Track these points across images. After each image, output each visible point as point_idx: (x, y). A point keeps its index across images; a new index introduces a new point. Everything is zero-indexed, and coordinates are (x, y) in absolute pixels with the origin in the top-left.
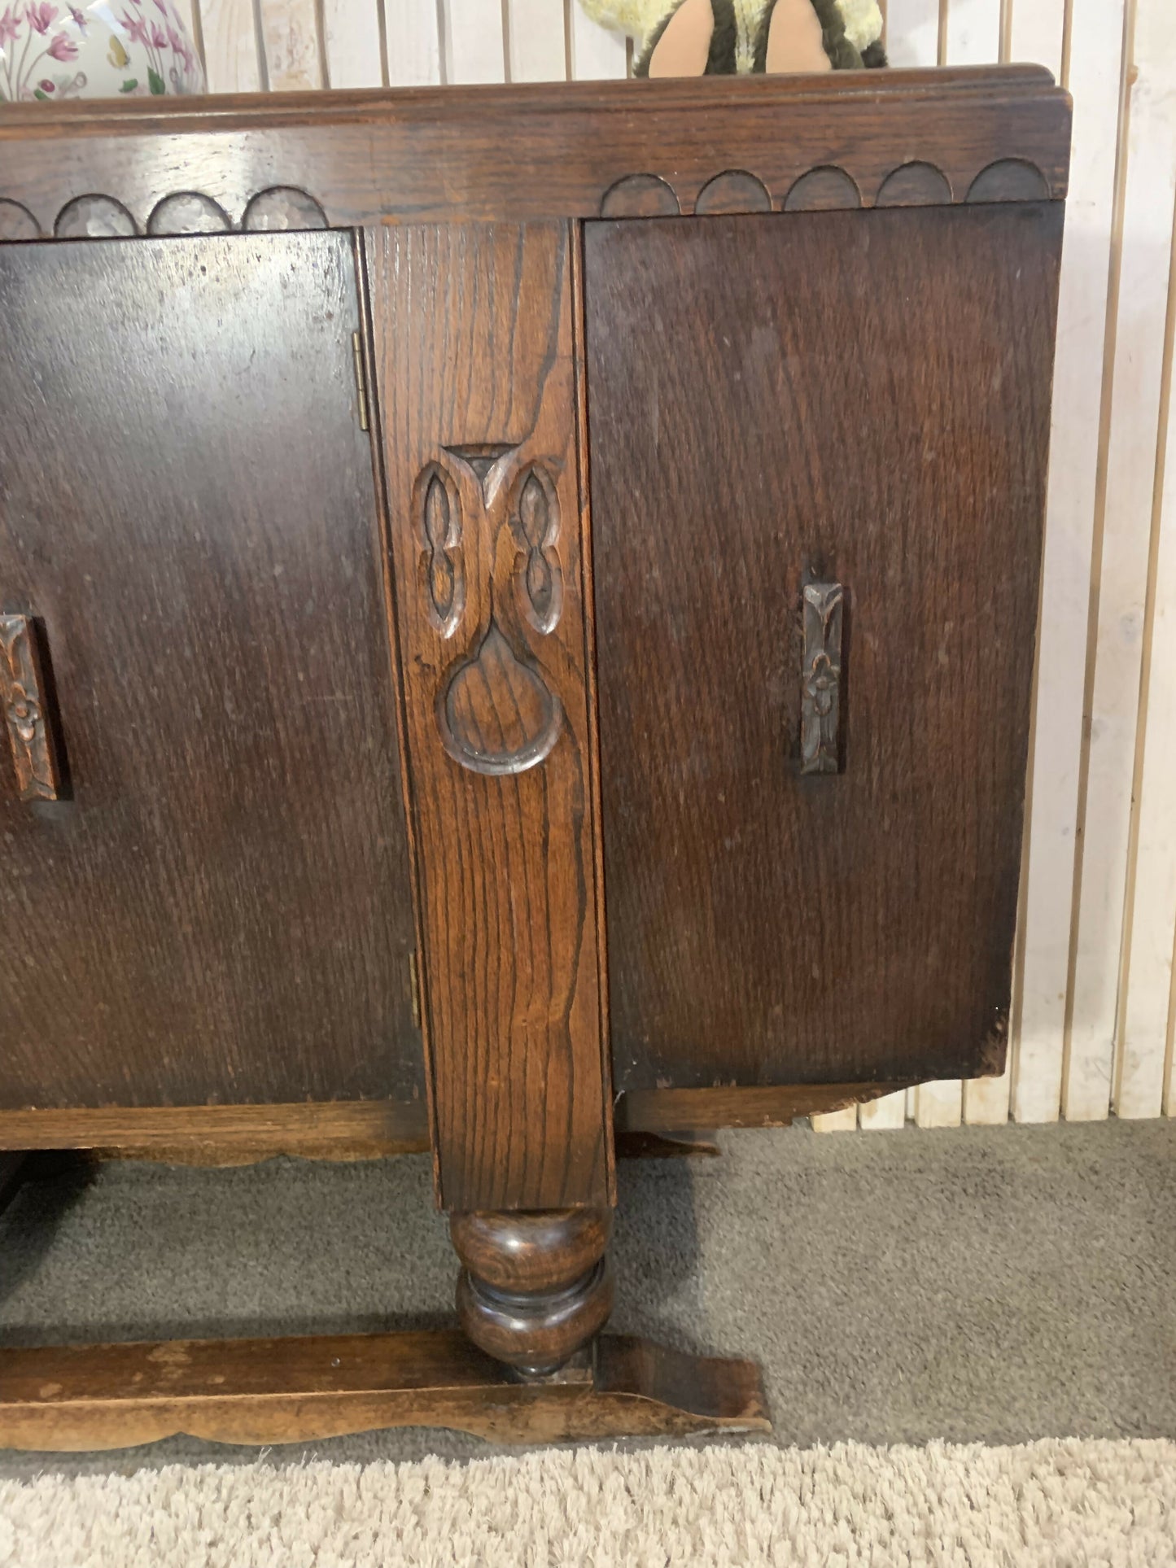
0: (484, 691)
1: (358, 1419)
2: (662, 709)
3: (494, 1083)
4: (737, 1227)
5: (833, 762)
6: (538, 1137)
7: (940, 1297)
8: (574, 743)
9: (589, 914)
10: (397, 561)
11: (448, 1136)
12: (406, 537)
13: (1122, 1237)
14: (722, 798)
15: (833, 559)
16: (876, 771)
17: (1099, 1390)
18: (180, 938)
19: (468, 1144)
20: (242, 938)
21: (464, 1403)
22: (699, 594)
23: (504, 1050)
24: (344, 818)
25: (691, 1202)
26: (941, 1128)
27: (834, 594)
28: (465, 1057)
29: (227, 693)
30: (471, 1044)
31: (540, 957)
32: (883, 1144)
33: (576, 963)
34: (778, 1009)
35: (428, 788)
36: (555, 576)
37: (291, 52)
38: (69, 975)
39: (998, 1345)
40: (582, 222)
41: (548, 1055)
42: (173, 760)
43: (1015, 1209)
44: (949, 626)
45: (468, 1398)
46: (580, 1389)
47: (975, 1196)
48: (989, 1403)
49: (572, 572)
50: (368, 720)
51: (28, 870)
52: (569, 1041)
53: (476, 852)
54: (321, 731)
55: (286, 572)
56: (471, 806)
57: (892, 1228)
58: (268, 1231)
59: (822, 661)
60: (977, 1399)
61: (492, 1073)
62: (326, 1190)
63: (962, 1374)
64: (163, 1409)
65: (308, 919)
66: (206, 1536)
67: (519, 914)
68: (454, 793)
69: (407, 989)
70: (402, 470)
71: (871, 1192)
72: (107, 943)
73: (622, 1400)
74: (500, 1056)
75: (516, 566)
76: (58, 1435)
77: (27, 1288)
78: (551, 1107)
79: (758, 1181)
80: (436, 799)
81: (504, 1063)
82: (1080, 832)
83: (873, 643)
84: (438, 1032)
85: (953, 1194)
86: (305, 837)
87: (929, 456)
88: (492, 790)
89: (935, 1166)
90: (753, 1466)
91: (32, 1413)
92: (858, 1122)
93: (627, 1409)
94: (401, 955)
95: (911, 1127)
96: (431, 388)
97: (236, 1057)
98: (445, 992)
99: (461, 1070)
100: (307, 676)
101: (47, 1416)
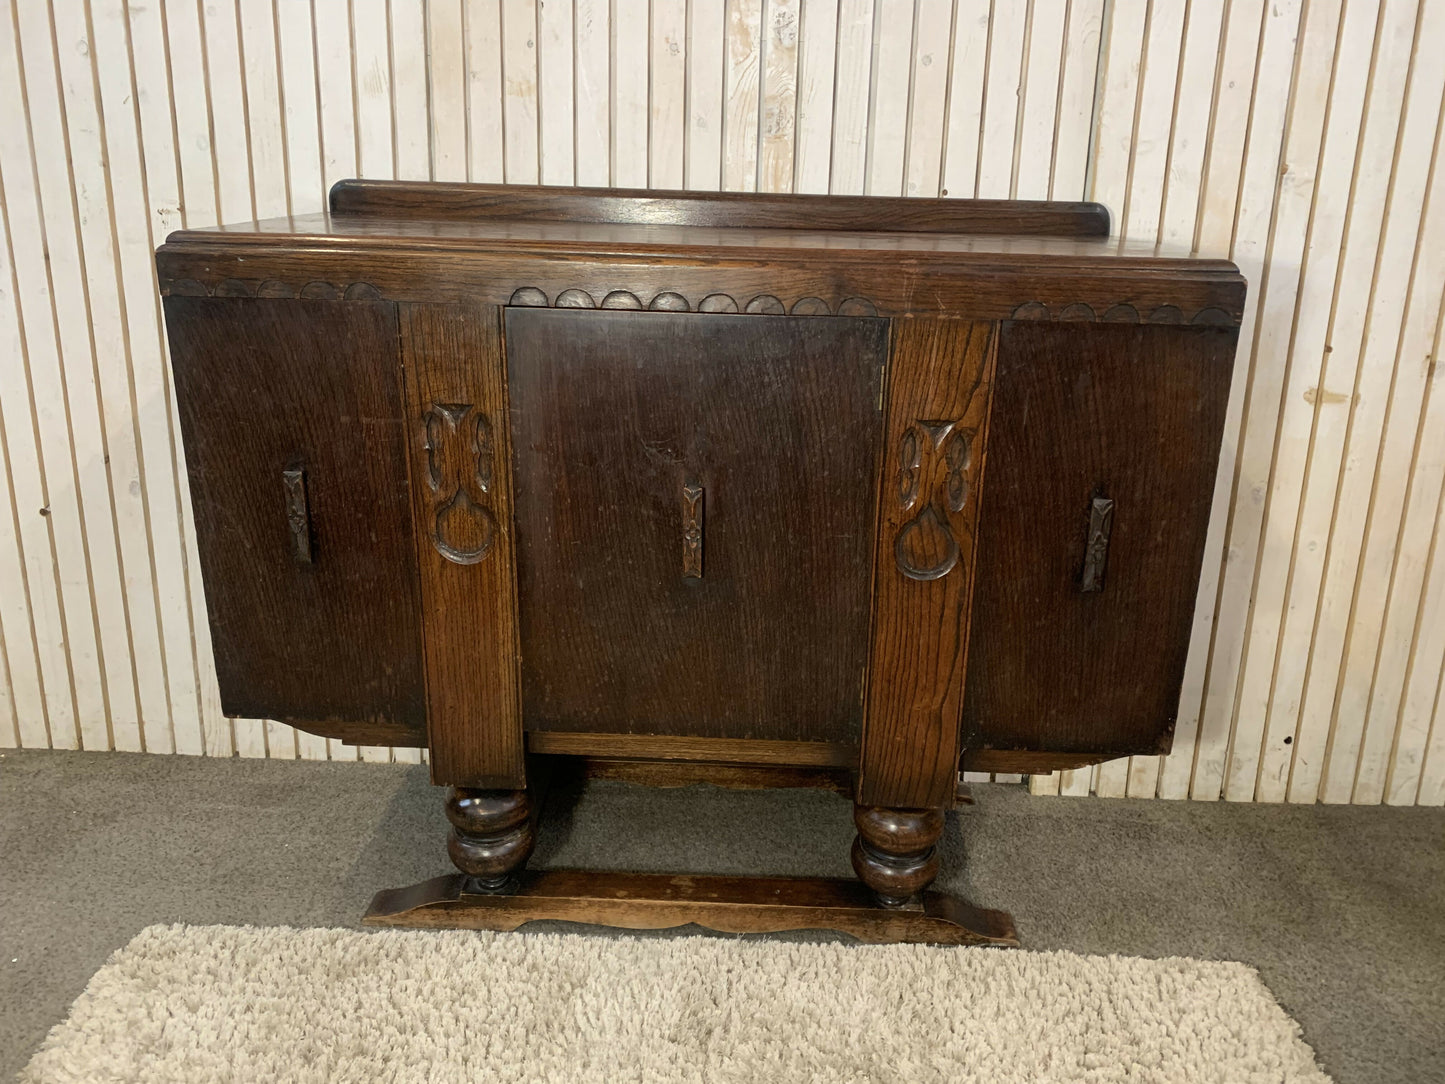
0: (920, 538)
1: (794, 921)
2: (1011, 553)
3: (898, 739)
4: (988, 845)
5: (1099, 587)
6: (918, 769)
7: (1113, 890)
8: (964, 567)
9: (960, 654)
10: (886, 473)
11: (870, 764)
12: (893, 461)
13: (1223, 866)
14: (1037, 600)
15: (1108, 486)
16: (1119, 593)
17: (1205, 941)
18: (746, 651)
19: (880, 770)
20: (777, 652)
21: (851, 917)
22: (1037, 497)
23: (906, 722)
24: (839, 596)
25: (958, 829)
26: (1111, 798)
27: (1108, 505)
28: (885, 724)
29: (791, 530)
30: (889, 717)
31: (931, 675)
32: (1076, 805)
33: (950, 680)
34: (1053, 712)
35: (885, 585)
36: (965, 484)
37: (778, 124)
38: (684, 666)
39: (1148, 916)
40: (1002, 321)
41: (929, 725)
42: (757, 562)
43: (1159, 847)
44: (1164, 523)
45: (852, 915)
46: (917, 914)
47: (1134, 838)
48: (1142, 943)
49: (974, 483)
50: (859, 548)
51: (674, 611)
52: (941, 719)
53: (905, 619)
54: (834, 551)
55: (830, 475)
56: (905, 595)
57: (1083, 852)
58: (702, 826)
59: (1100, 537)
60: (1135, 940)
61: (898, 734)
62: (731, 806)
63: (1126, 928)
64: (686, 908)
65: (813, 646)
66: (724, 968)
67: (923, 652)
68: (897, 589)
69: (859, 685)
70: (896, 428)
71: (1070, 831)
72: (707, 651)
73: (939, 922)
74: (904, 725)
75: (946, 478)
76: (626, 918)
77: (566, 848)
78: (927, 753)
79: (999, 819)
80: (888, 589)
81: (905, 728)
82: (1215, 618)
83: (1124, 528)
84: (872, 709)
85: (1121, 835)
86: (817, 604)
87: (1162, 440)
88: (918, 588)
89: (1109, 819)
90: (1014, 958)
91: (614, 905)
92: (1059, 792)
93: (941, 928)
94: (858, 667)
95: (1093, 797)
96: (916, 393)
97: (764, 714)
98: (879, 688)
99: (881, 730)
100: (832, 525)
101: (622, 907)
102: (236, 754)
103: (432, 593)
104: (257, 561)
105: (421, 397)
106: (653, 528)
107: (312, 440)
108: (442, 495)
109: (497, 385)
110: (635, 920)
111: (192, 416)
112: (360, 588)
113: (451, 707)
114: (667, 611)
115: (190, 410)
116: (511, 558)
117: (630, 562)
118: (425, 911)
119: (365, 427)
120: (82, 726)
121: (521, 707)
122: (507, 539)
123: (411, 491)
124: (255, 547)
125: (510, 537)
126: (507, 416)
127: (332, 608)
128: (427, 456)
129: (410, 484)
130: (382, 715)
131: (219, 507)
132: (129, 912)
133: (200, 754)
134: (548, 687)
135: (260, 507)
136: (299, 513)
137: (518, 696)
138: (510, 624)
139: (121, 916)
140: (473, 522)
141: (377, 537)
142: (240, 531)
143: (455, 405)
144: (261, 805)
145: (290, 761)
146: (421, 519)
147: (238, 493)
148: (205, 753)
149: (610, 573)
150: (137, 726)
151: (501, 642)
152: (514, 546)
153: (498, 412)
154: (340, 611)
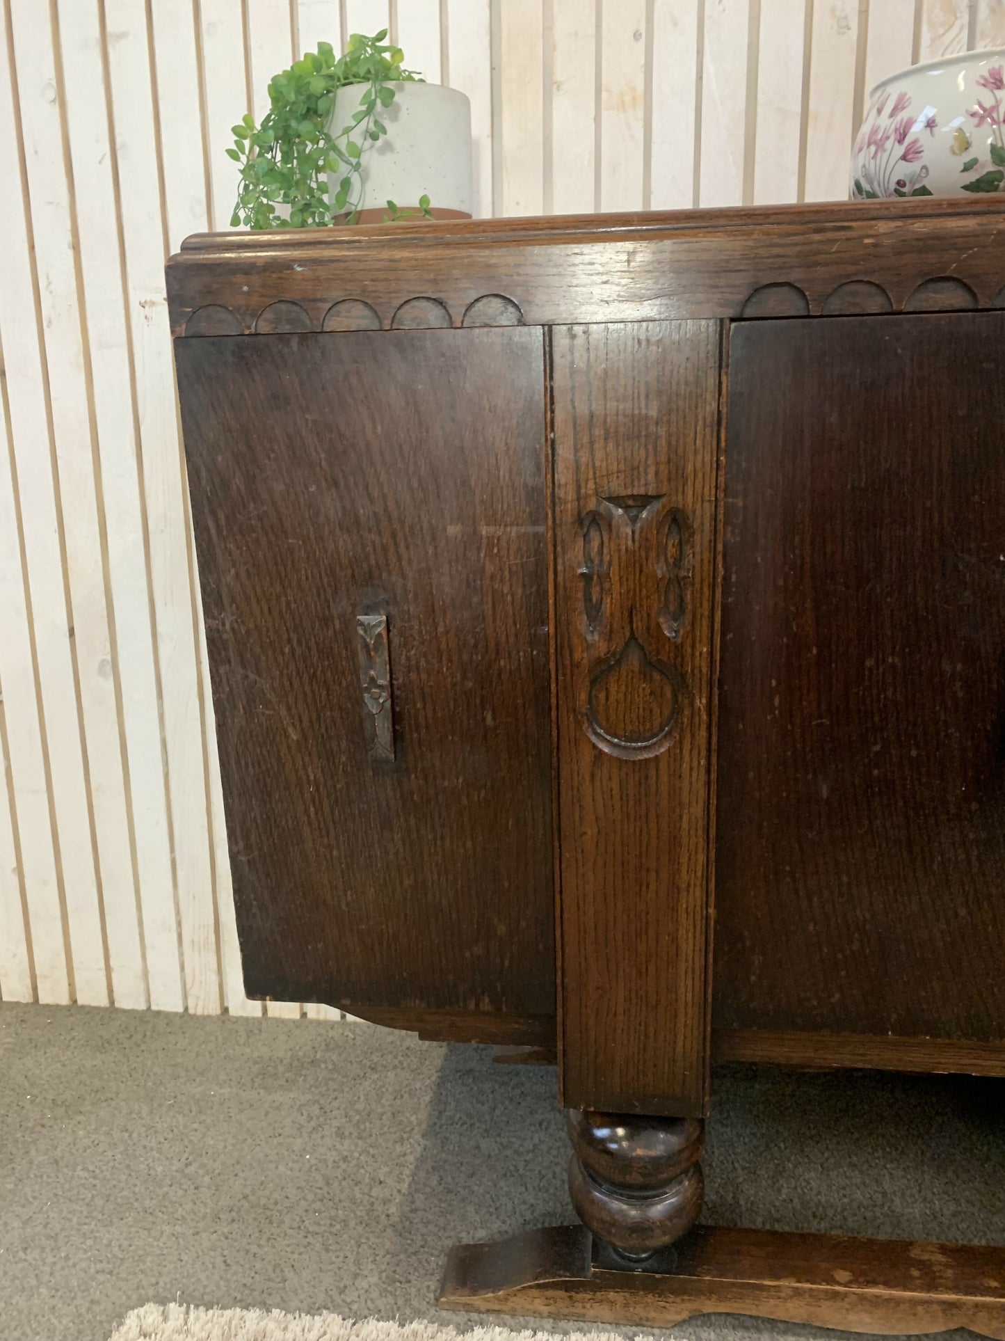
64: (952, 1305)
101: (847, 1300)
102: (225, 1010)
103: (577, 806)
104: (307, 759)
105: (579, 487)
106: (960, 694)
107: (401, 567)
108: (603, 648)
109: (707, 459)
110: (868, 1320)
111: (213, 531)
112: (464, 800)
113: (598, 988)
114: (971, 836)
115: (211, 524)
116: (709, 750)
117: (914, 753)
118: (535, 1292)
119: (484, 541)
120: (37, 972)
121: (710, 990)
122: (705, 717)
123: (552, 642)
124: (305, 738)
125: (710, 714)
126: (721, 510)
127: (418, 830)
128: (581, 585)
129: (552, 630)
130: (487, 1000)
131: (252, 676)
132: (103, 1271)
133: (180, 1010)
134: (757, 960)
135: (315, 673)
136: (380, 682)
137: (706, 973)
138: (701, 858)
139: (93, 1278)
140: (648, 691)
141: (494, 719)
142: (283, 712)
143: (632, 497)
144: (265, 1088)
145: (294, 1021)
146: (565, 688)
147: (283, 653)
148: (186, 1009)
149: (876, 772)
150: (103, 973)
151: (684, 886)
152: (714, 730)
153: (706, 505)
154: (430, 837)
